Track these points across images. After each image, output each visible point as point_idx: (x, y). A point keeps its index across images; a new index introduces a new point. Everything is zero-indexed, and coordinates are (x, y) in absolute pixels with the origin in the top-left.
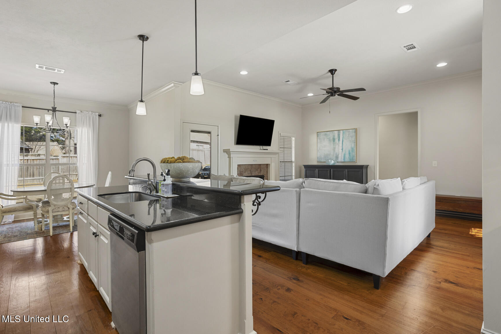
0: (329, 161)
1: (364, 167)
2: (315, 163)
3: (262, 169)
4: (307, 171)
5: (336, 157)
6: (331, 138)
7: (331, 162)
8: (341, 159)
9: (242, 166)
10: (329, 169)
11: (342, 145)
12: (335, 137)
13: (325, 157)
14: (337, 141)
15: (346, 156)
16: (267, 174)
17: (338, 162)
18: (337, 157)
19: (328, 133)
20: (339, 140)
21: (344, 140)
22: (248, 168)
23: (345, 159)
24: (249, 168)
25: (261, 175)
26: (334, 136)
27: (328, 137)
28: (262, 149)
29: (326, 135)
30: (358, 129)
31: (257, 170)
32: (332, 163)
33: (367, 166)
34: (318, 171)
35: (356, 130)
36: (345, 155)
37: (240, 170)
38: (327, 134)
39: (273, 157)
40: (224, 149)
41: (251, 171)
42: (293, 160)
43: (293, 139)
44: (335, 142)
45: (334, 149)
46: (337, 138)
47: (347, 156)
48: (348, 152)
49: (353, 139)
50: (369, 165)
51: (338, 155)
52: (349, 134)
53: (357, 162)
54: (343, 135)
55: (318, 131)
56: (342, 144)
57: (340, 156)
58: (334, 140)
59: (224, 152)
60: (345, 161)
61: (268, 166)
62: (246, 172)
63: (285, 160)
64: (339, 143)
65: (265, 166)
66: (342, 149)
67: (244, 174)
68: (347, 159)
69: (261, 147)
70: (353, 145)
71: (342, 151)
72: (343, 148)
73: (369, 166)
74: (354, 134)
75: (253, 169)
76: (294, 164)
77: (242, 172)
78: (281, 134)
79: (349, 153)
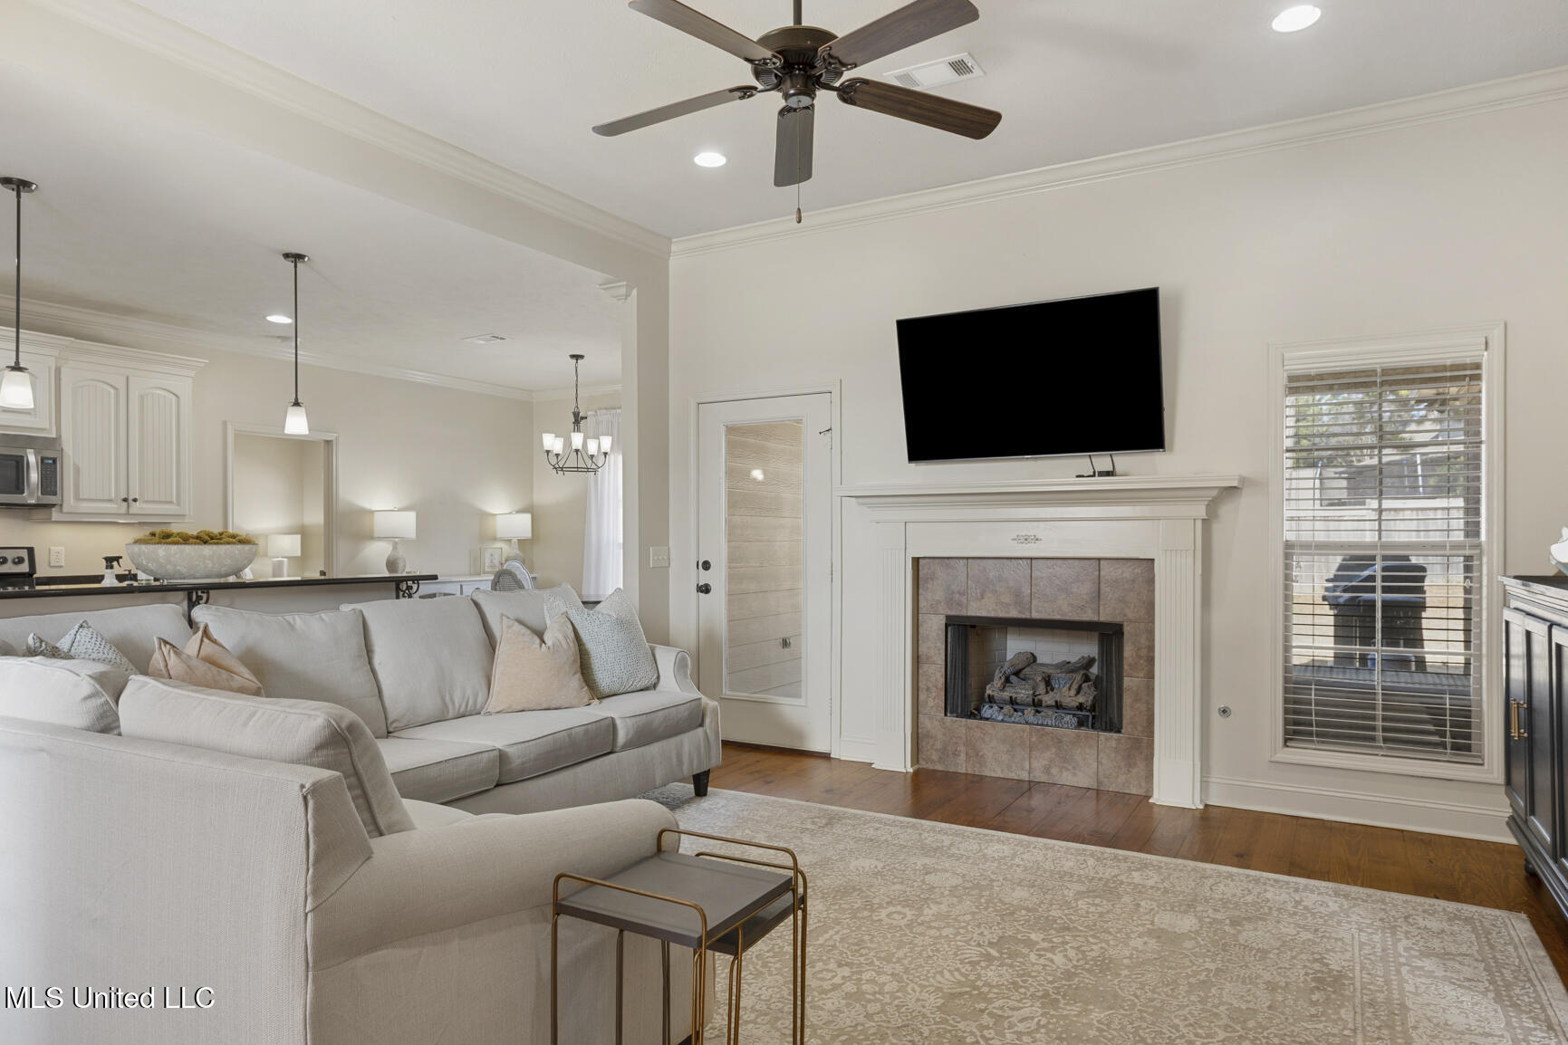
3: (1104, 590)
9: (960, 565)
22: (1000, 578)
24: (1007, 575)
25: (1113, 619)
31: (1071, 593)
37: (950, 585)
39: (1168, 519)
41: (1018, 593)
62: (988, 594)
67: (974, 605)
75: (1033, 582)
77: (962, 594)
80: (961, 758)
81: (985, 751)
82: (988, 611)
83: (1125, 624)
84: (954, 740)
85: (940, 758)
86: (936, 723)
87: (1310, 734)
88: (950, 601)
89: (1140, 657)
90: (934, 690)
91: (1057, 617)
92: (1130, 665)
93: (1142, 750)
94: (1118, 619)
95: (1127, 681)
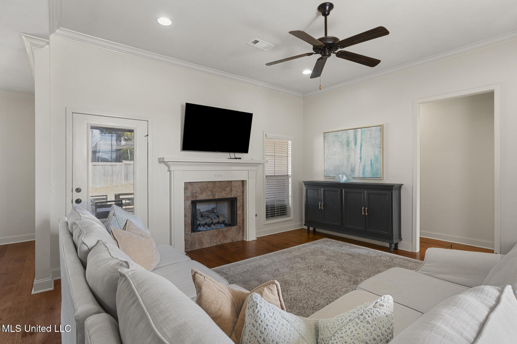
0: (339, 176)
1: (394, 188)
2: (320, 178)
3: (233, 189)
4: (308, 190)
5: (352, 169)
6: (345, 141)
7: (343, 177)
8: (358, 173)
9: (195, 184)
10: (339, 189)
11: (360, 152)
12: (350, 139)
13: (336, 170)
14: (352, 144)
15: (366, 169)
16: (243, 195)
17: (354, 178)
18: (353, 171)
19: (340, 134)
20: (356, 144)
21: (363, 144)
22: (207, 188)
23: (365, 173)
24: (209, 186)
25: (232, 197)
26: (348, 138)
27: (340, 140)
28: (234, 157)
29: (336, 136)
30: (384, 125)
31: (225, 190)
32: (343, 179)
33: (400, 187)
34: (324, 191)
35: (381, 127)
36: (364, 166)
37: (192, 191)
38: (338, 134)
39: (250, 170)
40: (159, 157)
41: (212, 191)
42: (290, 174)
43: (290, 142)
44: (349, 147)
45: (349, 157)
46: (353, 140)
47: (368, 168)
48: (369, 163)
49: (378, 141)
50: (403, 184)
51: (354, 168)
52: (371, 134)
53: (384, 179)
54: (361, 136)
55: (325, 131)
56: (361, 150)
57: (357, 168)
58: (348, 143)
59: (160, 162)
60: (365, 177)
61: (245, 182)
62: (204, 193)
63: (276, 174)
64: (355, 148)
65: (240, 183)
66: (360, 158)
67: (200, 196)
68: (368, 174)
69: (232, 155)
70: (377, 151)
71: (361, 161)
72: (362, 155)
73: (402, 186)
74: (379, 134)
75: (216, 188)
76: (290, 180)
77: (196, 193)
78: (267, 135)
79: (371, 164)
80: (196, 245)
81: (204, 241)
82: (204, 198)
83: (238, 197)
84: (194, 240)
85: (190, 247)
86: (188, 236)
87: (275, 216)
88: (192, 196)
89: (240, 205)
90: (188, 225)
91: (222, 197)
92: (239, 208)
93: (242, 229)
94: (236, 196)
95: (238, 212)
